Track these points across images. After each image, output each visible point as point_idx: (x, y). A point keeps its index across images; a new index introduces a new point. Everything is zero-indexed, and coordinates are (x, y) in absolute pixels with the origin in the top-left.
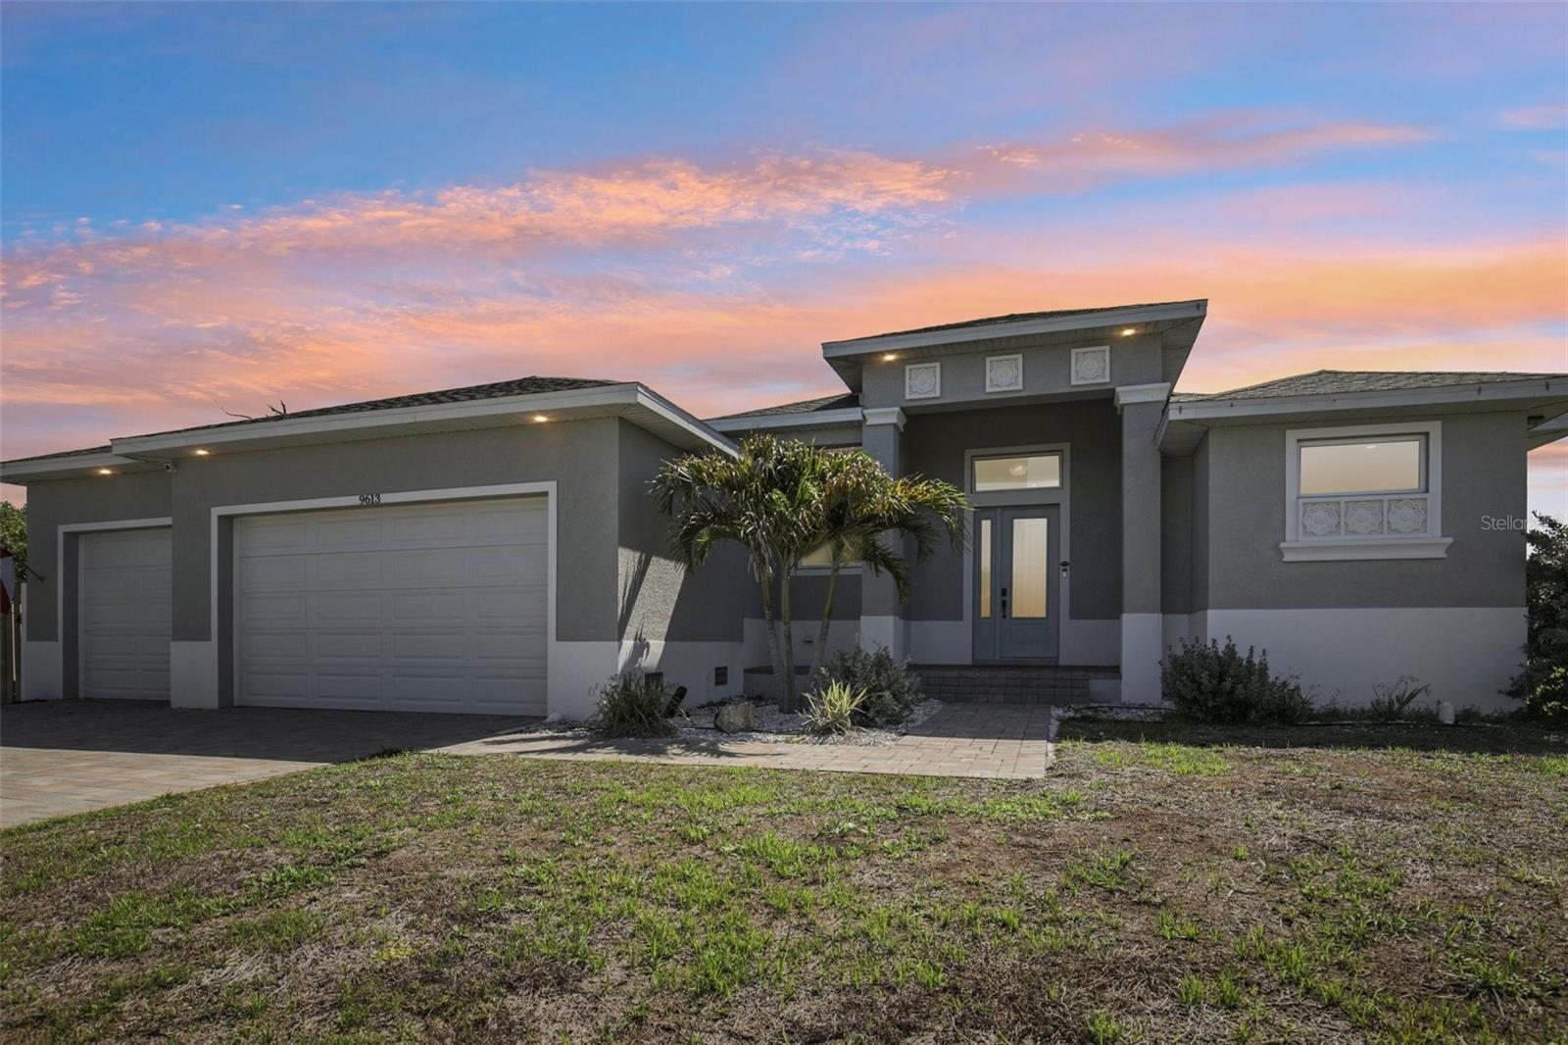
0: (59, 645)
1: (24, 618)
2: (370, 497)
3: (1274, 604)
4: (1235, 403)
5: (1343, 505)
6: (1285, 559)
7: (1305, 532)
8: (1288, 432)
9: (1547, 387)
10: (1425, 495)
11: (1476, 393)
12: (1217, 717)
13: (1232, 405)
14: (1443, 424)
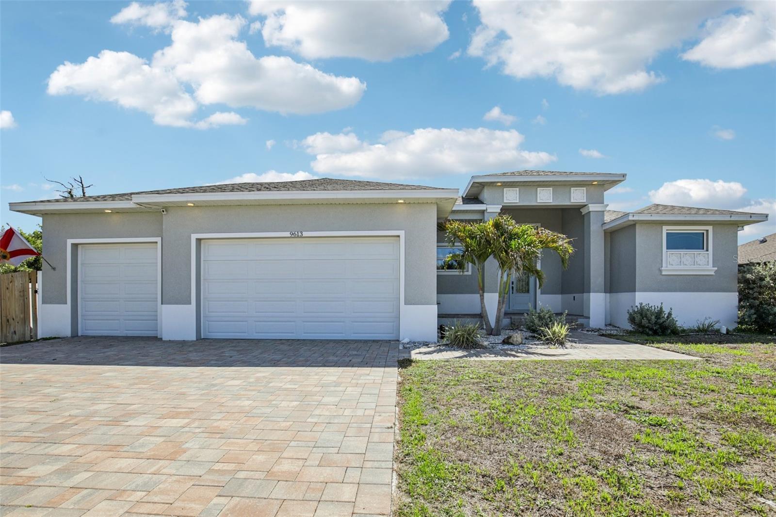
0: (68, 307)
1: (40, 291)
2: (297, 233)
3: (659, 291)
4: (653, 215)
5: (682, 254)
6: (663, 274)
7: (670, 264)
8: (663, 227)
9: (751, 217)
10: (708, 252)
11: (729, 217)
12: (655, 333)
13: (651, 216)
14: (713, 227)
